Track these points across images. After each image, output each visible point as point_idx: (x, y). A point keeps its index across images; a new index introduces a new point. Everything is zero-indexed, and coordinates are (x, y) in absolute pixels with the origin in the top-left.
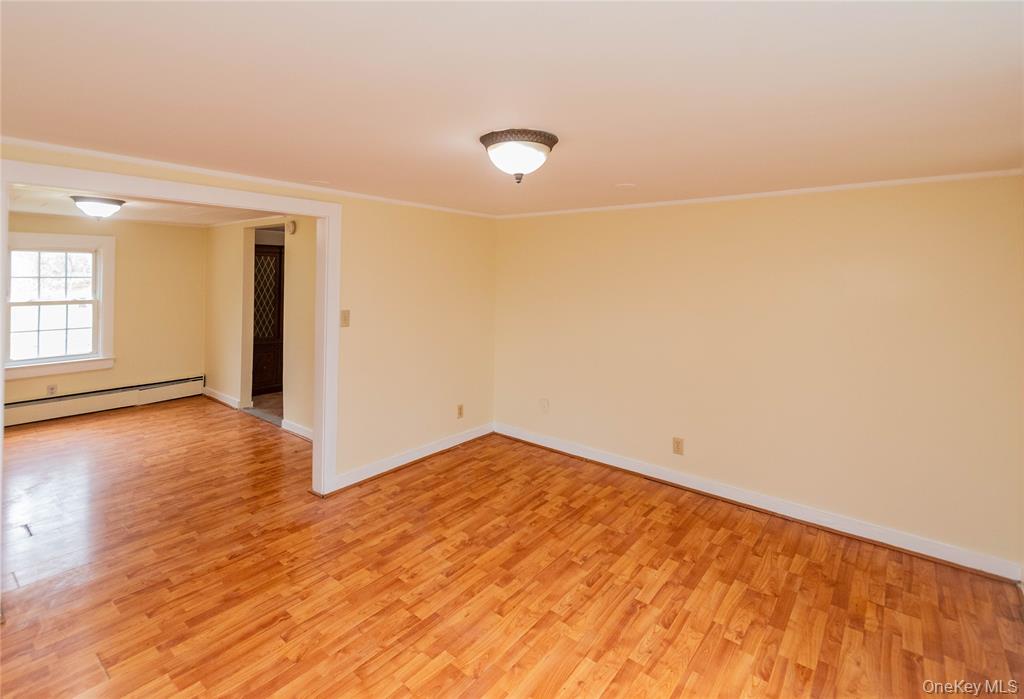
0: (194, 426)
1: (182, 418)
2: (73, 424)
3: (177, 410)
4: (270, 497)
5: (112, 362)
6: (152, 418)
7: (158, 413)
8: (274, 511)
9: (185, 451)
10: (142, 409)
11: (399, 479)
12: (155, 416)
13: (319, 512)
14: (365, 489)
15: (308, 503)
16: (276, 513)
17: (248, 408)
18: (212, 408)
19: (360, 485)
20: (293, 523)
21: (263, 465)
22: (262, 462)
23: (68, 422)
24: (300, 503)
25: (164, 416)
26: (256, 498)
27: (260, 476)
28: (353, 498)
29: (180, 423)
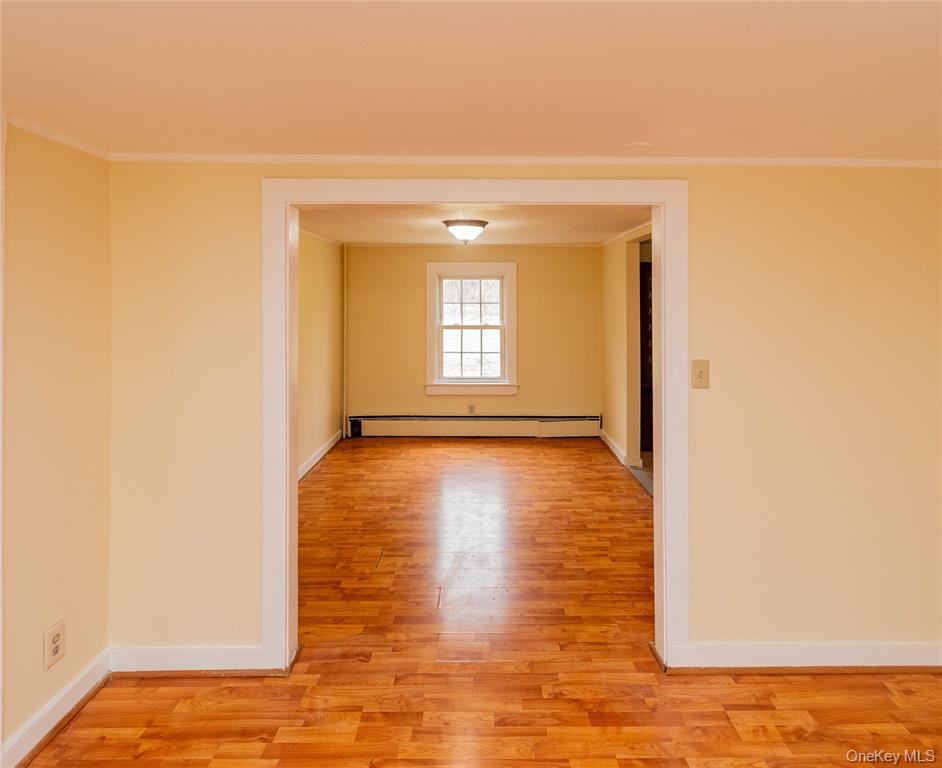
0: (572, 477)
1: (567, 463)
2: (482, 446)
3: (567, 451)
4: (595, 629)
5: (515, 389)
6: (542, 455)
7: (548, 451)
8: (588, 659)
9: (546, 508)
10: (540, 442)
11: (821, 699)
12: (546, 455)
13: (650, 701)
14: (746, 692)
15: (639, 671)
16: (589, 666)
17: (635, 468)
18: (600, 458)
19: (738, 675)
20: (602, 702)
21: (613, 565)
22: (614, 560)
23: (479, 443)
24: (629, 664)
25: (553, 456)
26: (578, 620)
27: (601, 583)
28: (715, 699)
29: (560, 469)
